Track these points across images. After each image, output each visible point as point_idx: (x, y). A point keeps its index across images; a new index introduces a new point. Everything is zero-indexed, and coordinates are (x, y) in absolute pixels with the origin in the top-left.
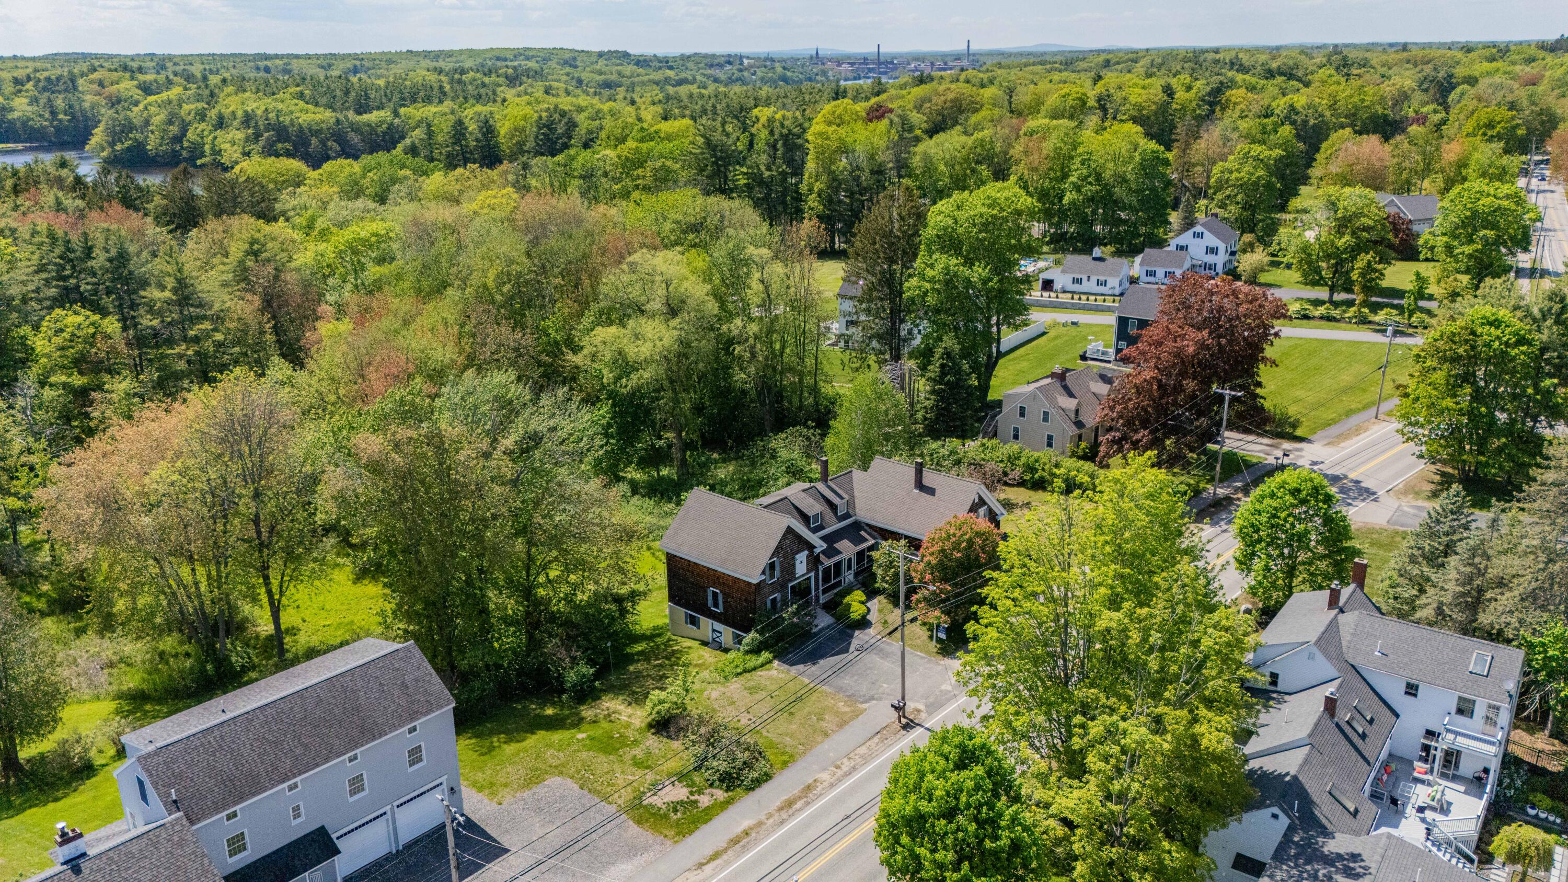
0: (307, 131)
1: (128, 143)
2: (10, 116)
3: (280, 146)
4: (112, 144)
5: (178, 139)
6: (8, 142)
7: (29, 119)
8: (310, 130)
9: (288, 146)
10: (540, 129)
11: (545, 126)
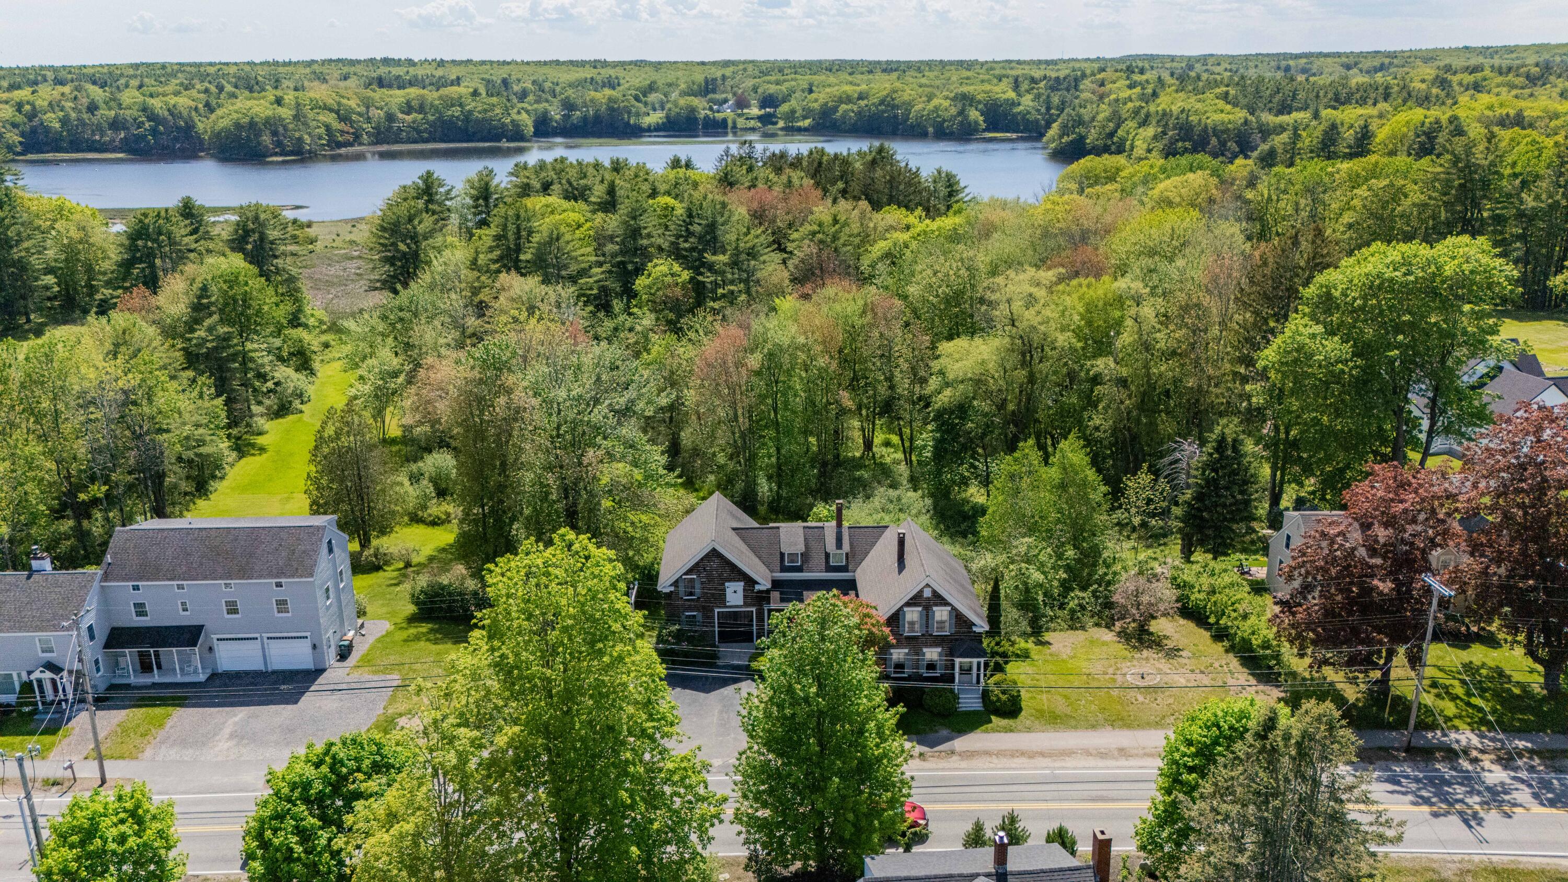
0: (1210, 131)
1: (1071, 138)
2: (1017, 110)
3: (1180, 144)
4: (1061, 137)
5: (1111, 135)
6: (1008, 132)
7: (1029, 113)
8: (1214, 129)
9: (1188, 145)
10: (1418, 136)
11: (1424, 133)
